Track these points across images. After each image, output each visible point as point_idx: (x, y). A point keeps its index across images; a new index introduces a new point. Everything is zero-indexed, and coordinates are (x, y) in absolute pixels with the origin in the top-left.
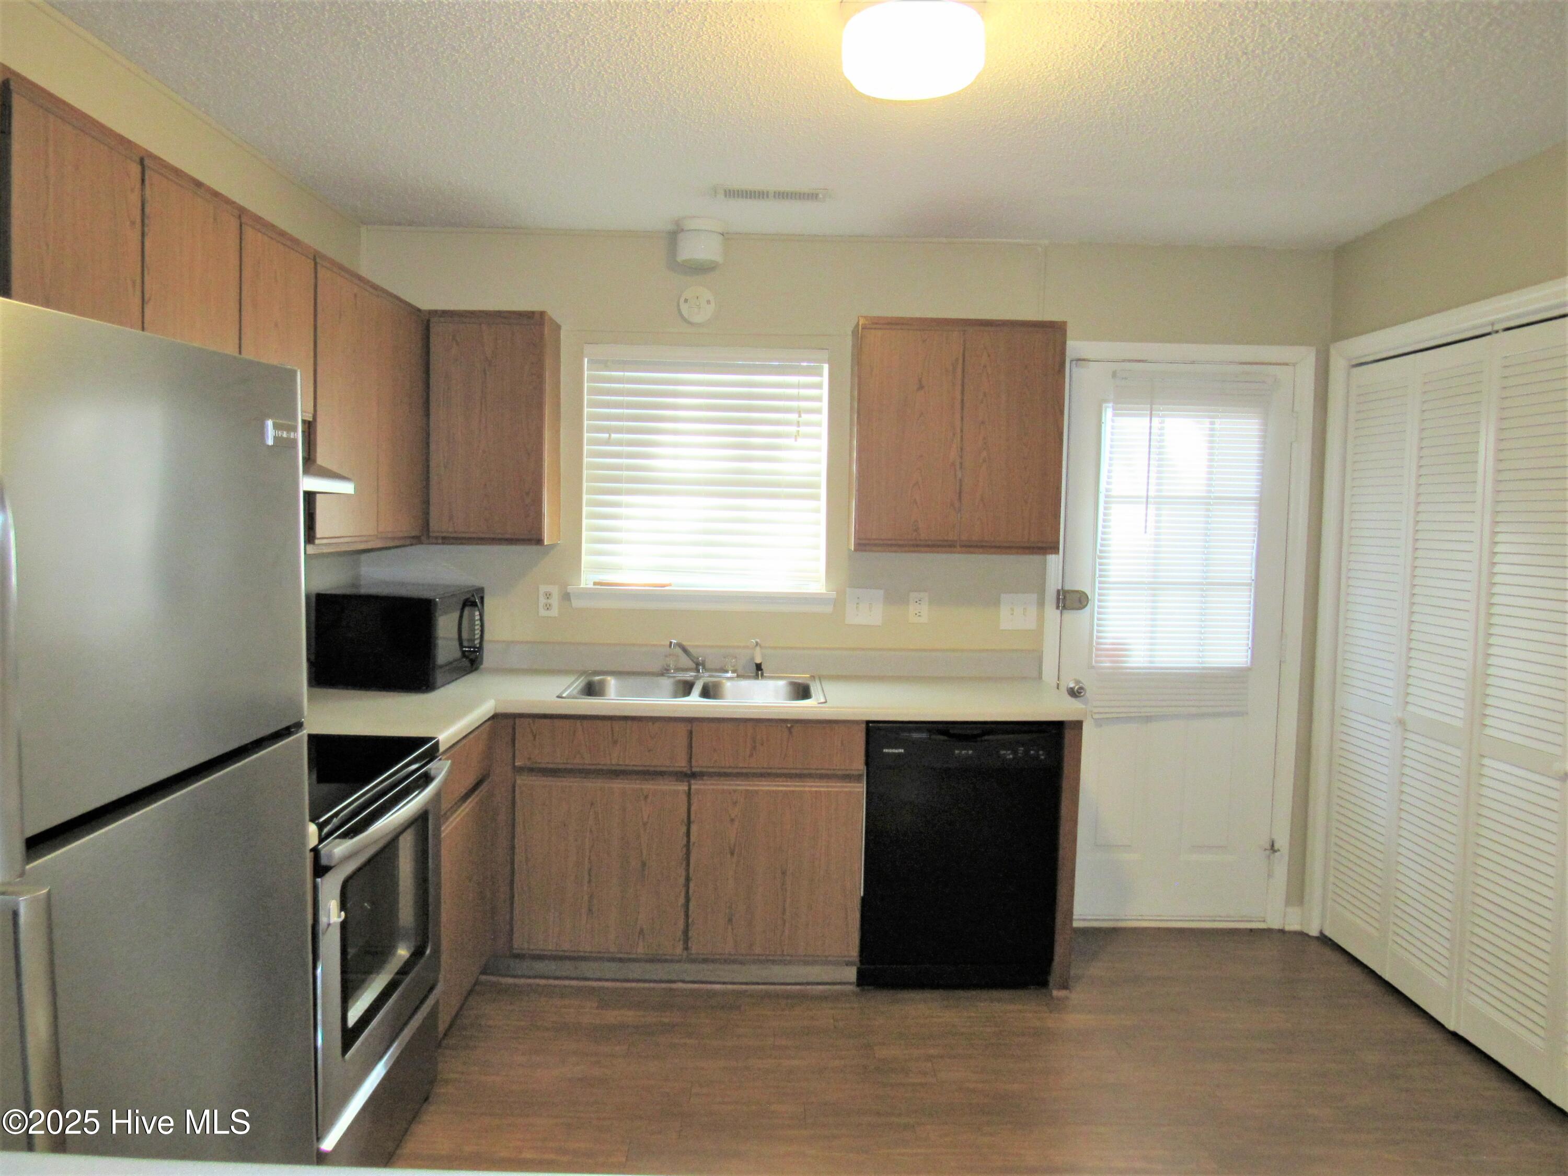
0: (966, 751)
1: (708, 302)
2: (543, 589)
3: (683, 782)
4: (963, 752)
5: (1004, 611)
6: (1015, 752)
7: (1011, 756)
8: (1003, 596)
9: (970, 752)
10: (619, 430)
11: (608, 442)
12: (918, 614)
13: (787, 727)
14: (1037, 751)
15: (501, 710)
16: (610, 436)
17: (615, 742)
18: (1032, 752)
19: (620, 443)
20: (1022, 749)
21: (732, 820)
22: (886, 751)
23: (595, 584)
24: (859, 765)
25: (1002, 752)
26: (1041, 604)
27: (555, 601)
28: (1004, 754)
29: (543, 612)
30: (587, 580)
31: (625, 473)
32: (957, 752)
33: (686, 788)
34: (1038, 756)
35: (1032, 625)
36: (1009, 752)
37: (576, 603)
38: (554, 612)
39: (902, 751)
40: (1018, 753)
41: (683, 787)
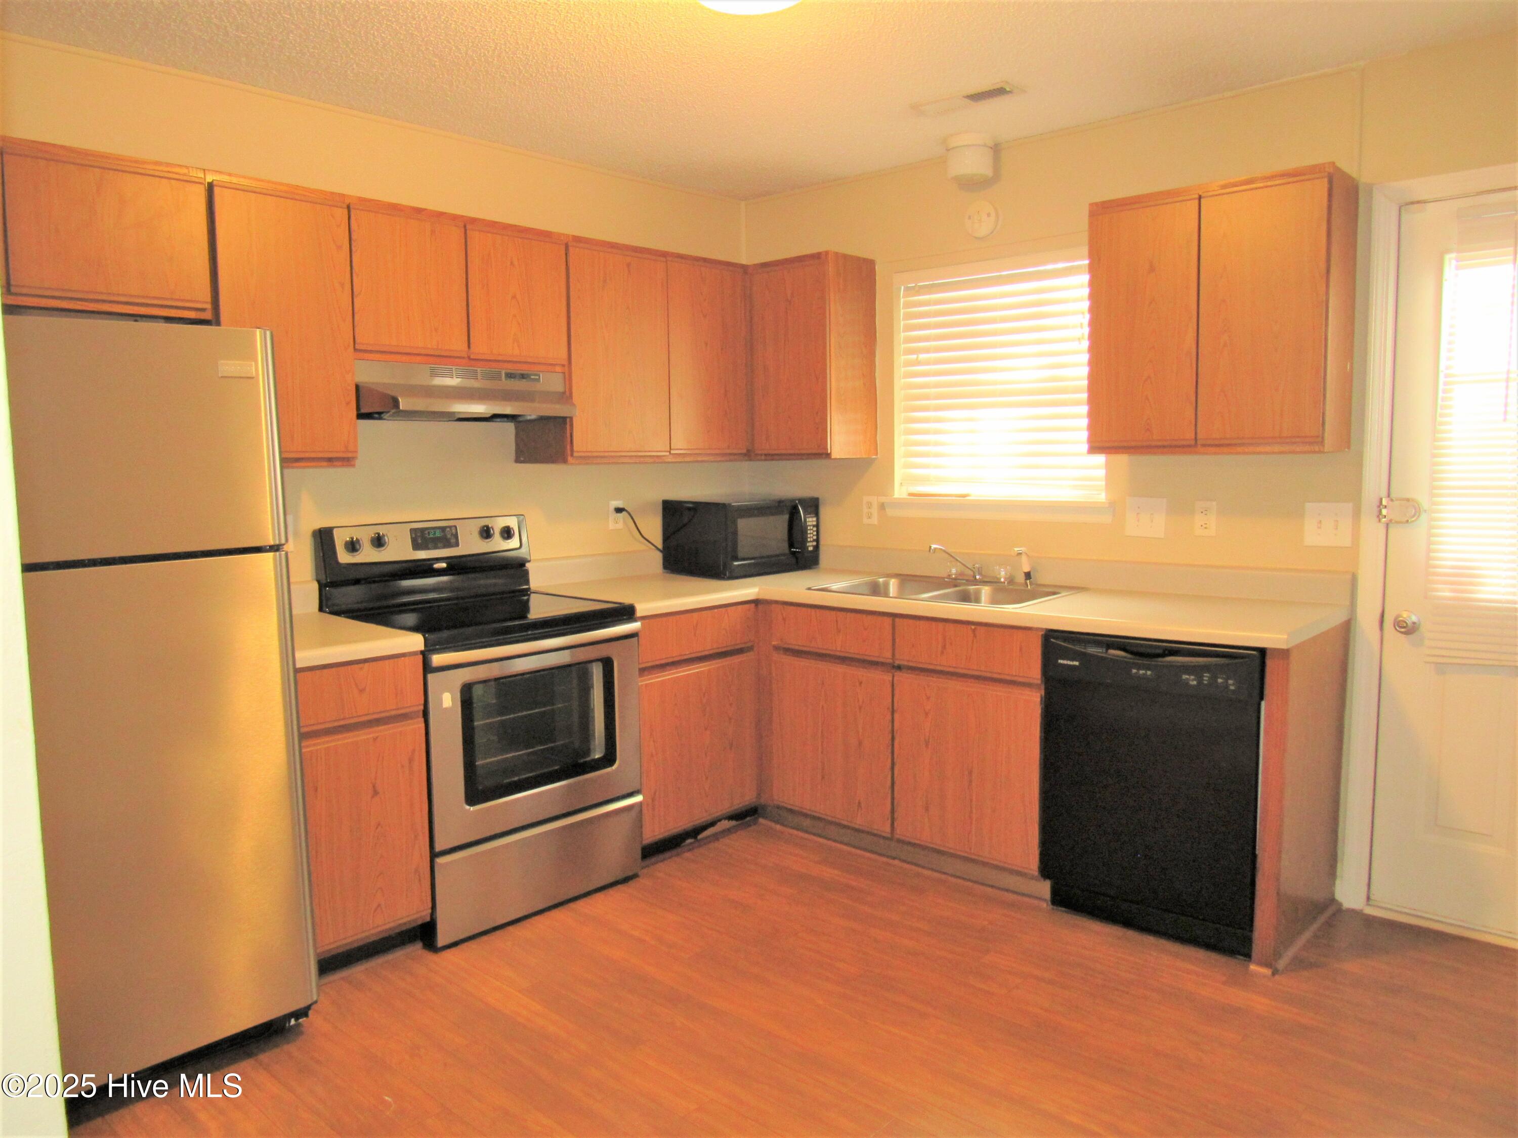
0: (1144, 672)
1: (989, 215)
2: (866, 499)
3: (888, 672)
4: (1141, 672)
5: (1310, 525)
6: (1200, 679)
7: (1195, 683)
8: (1308, 505)
9: (1149, 673)
10: (927, 351)
11: (918, 363)
12: (1204, 526)
13: (971, 628)
14: (1227, 680)
15: (761, 597)
16: (917, 357)
17: (839, 631)
18: (1220, 681)
19: (928, 363)
20: (1208, 675)
21: (927, 714)
22: (1061, 661)
23: (911, 495)
24: (1035, 672)
25: (1185, 677)
26: (1357, 514)
27: (875, 510)
28: (1187, 679)
29: (866, 521)
30: (900, 492)
31: (933, 390)
32: (1134, 671)
33: (891, 679)
34: (1227, 687)
35: (1347, 542)
36: (1192, 677)
37: (890, 512)
38: (875, 520)
39: (1077, 663)
40: (1203, 680)
41: (888, 677)
